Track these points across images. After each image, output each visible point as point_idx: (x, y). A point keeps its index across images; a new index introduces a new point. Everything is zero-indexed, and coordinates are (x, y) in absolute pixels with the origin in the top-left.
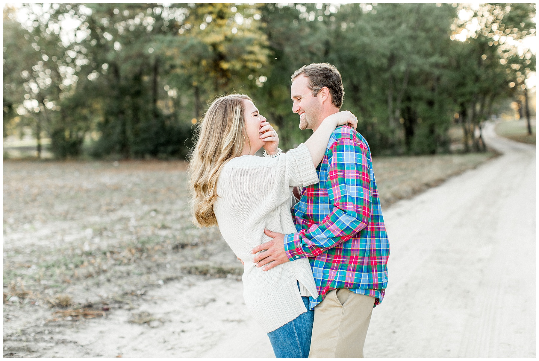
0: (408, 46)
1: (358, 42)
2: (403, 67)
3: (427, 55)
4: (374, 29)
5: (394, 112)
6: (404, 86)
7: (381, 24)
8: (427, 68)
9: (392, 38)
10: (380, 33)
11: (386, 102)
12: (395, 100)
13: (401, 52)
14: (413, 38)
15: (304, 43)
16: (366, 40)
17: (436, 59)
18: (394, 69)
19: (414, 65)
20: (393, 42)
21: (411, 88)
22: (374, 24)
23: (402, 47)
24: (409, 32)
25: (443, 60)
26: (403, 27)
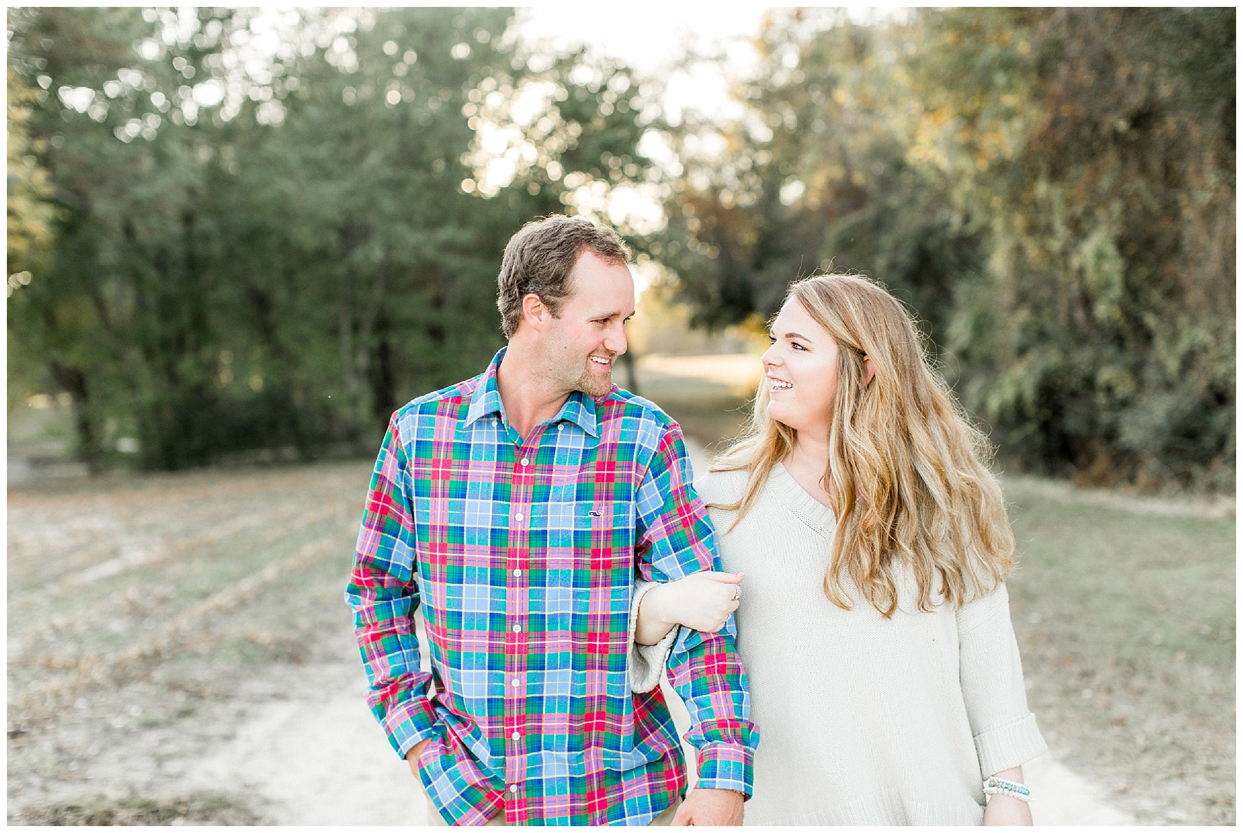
0: (388, 204)
1: (270, 193)
2: (373, 253)
3: (433, 224)
4: (307, 162)
5: (353, 356)
6: (377, 294)
7: (322, 152)
8: (430, 253)
9: (348, 184)
10: (321, 172)
11: (335, 333)
12: (356, 327)
13: (372, 219)
14: (396, 186)
15: (142, 191)
16: (286, 186)
17: (447, 233)
18: (358, 255)
19: (402, 249)
20: (351, 193)
21: (392, 300)
22: (305, 151)
23: (372, 204)
24: (387, 172)
25: (465, 236)
26: (374, 159)
